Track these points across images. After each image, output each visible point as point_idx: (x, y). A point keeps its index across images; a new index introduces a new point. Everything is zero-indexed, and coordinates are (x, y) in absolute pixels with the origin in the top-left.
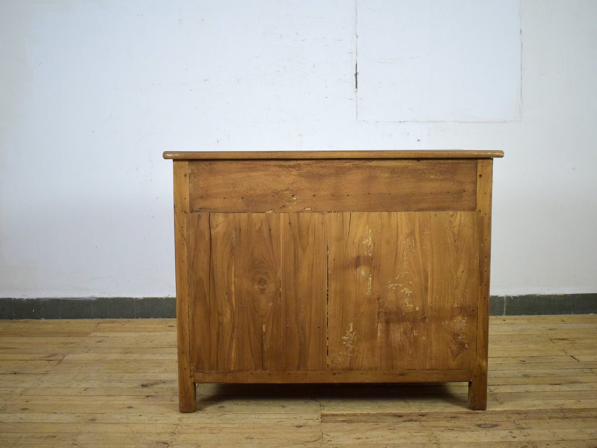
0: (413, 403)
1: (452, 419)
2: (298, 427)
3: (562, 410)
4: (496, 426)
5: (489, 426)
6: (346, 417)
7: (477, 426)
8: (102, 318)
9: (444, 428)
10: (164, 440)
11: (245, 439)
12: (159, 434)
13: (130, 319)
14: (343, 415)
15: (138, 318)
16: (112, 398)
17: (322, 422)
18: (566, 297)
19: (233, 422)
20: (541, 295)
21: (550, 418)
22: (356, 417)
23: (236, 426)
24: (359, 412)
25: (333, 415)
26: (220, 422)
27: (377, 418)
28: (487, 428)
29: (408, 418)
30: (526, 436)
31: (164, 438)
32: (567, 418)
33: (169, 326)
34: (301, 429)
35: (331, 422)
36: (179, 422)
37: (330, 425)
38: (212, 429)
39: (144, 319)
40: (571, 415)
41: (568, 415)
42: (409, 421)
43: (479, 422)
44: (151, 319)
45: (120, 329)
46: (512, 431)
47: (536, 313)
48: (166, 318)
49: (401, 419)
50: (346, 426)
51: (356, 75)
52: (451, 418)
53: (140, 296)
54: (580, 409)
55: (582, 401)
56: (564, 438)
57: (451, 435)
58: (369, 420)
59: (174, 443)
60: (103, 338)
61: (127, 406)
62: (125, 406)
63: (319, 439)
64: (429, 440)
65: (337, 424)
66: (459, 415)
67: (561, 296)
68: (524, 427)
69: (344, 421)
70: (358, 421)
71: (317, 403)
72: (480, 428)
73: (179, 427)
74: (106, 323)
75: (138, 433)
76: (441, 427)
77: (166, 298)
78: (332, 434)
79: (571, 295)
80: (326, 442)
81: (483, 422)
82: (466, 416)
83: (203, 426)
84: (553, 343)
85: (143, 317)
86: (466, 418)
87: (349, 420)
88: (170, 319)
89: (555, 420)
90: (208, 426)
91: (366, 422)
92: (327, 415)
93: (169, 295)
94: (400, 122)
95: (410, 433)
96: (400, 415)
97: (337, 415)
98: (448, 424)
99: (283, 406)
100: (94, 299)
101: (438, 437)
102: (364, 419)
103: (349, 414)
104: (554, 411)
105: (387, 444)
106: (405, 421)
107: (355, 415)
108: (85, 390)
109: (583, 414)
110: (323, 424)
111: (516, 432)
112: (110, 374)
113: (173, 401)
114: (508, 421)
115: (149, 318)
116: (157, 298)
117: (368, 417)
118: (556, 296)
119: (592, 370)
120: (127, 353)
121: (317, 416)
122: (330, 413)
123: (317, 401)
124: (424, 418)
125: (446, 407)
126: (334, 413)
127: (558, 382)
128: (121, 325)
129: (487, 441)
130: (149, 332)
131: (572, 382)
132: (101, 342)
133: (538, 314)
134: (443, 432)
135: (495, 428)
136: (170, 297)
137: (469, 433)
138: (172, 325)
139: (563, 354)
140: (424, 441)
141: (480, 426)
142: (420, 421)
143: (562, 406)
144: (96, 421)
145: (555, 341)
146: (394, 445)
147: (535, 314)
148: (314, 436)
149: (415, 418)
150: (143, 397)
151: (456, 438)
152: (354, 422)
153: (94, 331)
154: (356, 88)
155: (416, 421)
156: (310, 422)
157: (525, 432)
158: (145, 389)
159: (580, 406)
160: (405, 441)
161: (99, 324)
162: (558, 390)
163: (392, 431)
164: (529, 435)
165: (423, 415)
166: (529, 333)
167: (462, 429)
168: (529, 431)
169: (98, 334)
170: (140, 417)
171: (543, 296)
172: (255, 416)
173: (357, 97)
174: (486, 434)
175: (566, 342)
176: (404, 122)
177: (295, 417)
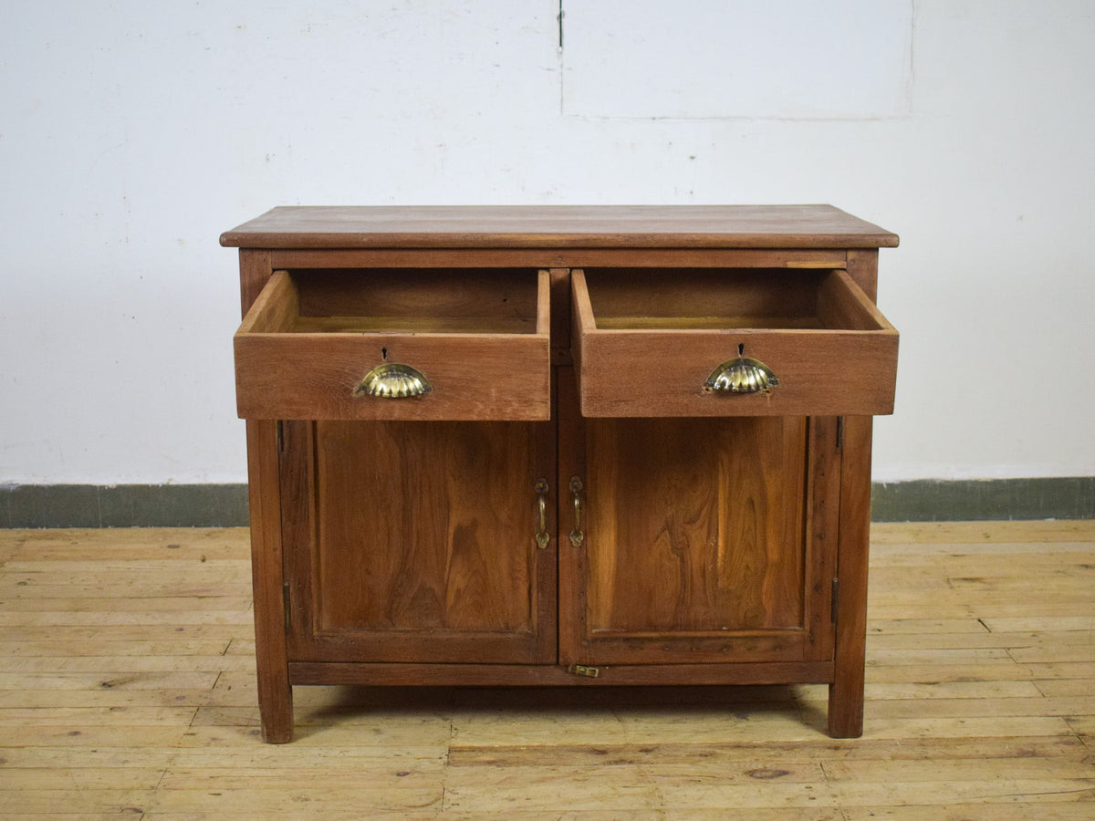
0: (635, 724)
1: (701, 758)
2: (398, 775)
3: (923, 742)
4: (785, 773)
5: (769, 774)
6: (497, 754)
7: (746, 773)
8: (32, 526)
9: (681, 778)
10: (136, 804)
11: (291, 802)
12: (127, 791)
13: (90, 530)
14: (491, 749)
15: (105, 526)
16: (40, 713)
17: (448, 764)
18: (997, 486)
19: (274, 765)
20: (946, 482)
21: (893, 758)
22: (517, 754)
23: (280, 772)
24: (523, 742)
25: (473, 749)
26: (248, 764)
27: (556, 757)
28: (766, 777)
29: (617, 757)
30: (836, 796)
31: (138, 800)
32: (926, 758)
33: (170, 547)
34: (405, 780)
35: (466, 764)
36: (168, 765)
37: (459, 772)
38: (232, 781)
39: (119, 530)
40: (936, 753)
41: (930, 752)
42: (616, 762)
43: (754, 767)
44: (135, 531)
45: (67, 554)
46: (811, 785)
47: (934, 517)
48: (166, 526)
49: (601, 759)
50: (494, 773)
51: (560, 16)
52: (701, 755)
53: (109, 480)
54: (958, 739)
55: (968, 721)
56: (908, 802)
57: (692, 792)
58: (540, 761)
59: (152, 811)
60: (28, 576)
61: (69, 731)
62: (65, 732)
63: (437, 800)
64: (647, 804)
65: (475, 769)
66: (718, 751)
67: (986, 483)
68: (837, 776)
69: (490, 763)
70: (517, 763)
71: (447, 724)
72: (754, 780)
73: (168, 775)
74: (40, 539)
75: (85, 789)
76: (677, 775)
77: (163, 486)
78: (463, 791)
79: (1008, 481)
80: (448, 807)
81: (760, 766)
82: (732, 753)
83: (214, 773)
84: (952, 588)
85: (117, 526)
86: (730, 757)
87: (502, 759)
88: (174, 529)
89: (902, 762)
90: (225, 772)
91: (534, 764)
92: (461, 750)
93: (170, 480)
94: (654, 119)
95: (613, 788)
96: (601, 749)
97: (481, 750)
98: (692, 770)
99: (377, 731)
100: (12, 488)
101: (664, 796)
102: (529, 757)
103: (506, 747)
104: (906, 743)
105: (565, 813)
106: (610, 763)
107: (515, 749)
109: (962, 750)
110: (452, 768)
111: (819, 787)
112: (39, 659)
113: (161, 719)
114: (810, 763)
115: (130, 526)
116: (146, 487)
117: (540, 754)
118: (976, 483)
119: (1011, 652)
120: (77, 611)
121: (443, 750)
122: (467, 744)
123: (445, 720)
124: (648, 757)
125: (697, 732)
126: (476, 744)
127: (935, 680)
128: (68, 543)
129: (758, 806)
130: (128, 560)
131: (962, 680)
132: (25, 584)
133: (937, 520)
134: (678, 786)
135: (780, 779)
136: (172, 483)
137: (727, 790)
138: (176, 543)
139: (963, 613)
140: (636, 806)
141: (751, 773)
142: (640, 762)
143: (926, 733)
144: (6, 765)
145: (955, 584)
146: (575, 814)
147: (932, 520)
148: (428, 794)
149: (629, 756)
150: (102, 710)
151: (700, 798)
152: (511, 764)
153: (12, 558)
154: (561, 45)
155: (631, 762)
156: (425, 765)
157: (837, 787)
158: (108, 693)
159: (961, 733)
160: (601, 804)
161: (24, 541)
162: (928, 696)
163: (579, 784)
164: (842, 794)
165: (646, 750)
166: (906, 564)
167: (715, 780)
168: (844, 786)
169: (22, 566)
170: (94, 755)
171: (949, 482)
172: (320, 752)
173: (562, 66)
174: (759, 791)
175: (978, 585)
176: (661, 118)
177: (398, 753)
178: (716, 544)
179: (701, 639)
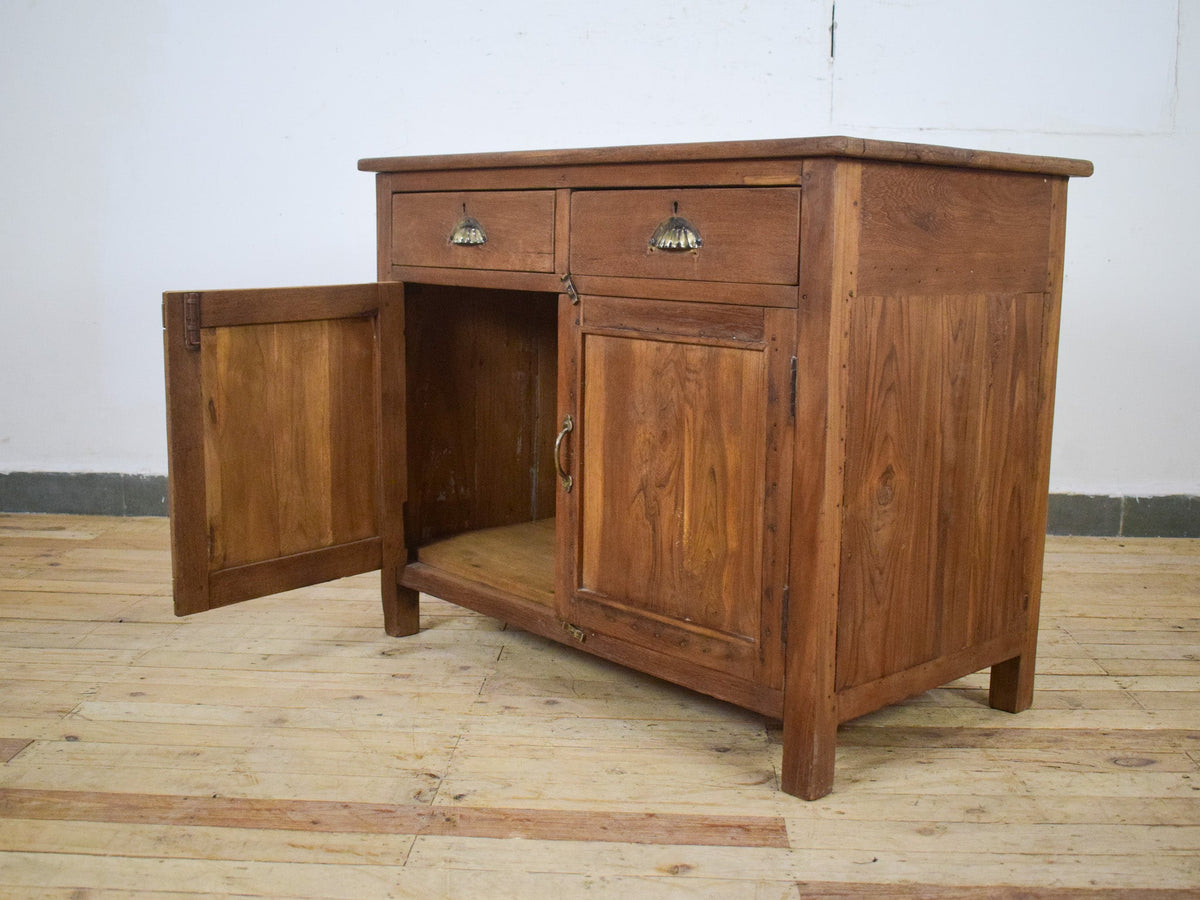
1: (1050, 744)
2: (718, 750)
4: (1150, 762)
5: (1135, 762)
7: (1108, 761)
9: (1037, 764)
10: (432, 769)
11: (606, 774)
12: (421, 756)
16: (319, 677)
17: (770, 741)
19: (577, 736)
20: (1197, 497)
26: (549, 733)
27: (889, 739)
28: (1131, 766)
29: (955, 740)
31: (431, 765)
34: (726, 756)
36: (462, 732)
38: (534, 750)
42: (959, 746)
43: (1113, 754)
46: (1188, 775)
47: (1185, 533)
49: (940, 742)
51: (833, 28)
52: (1048, 741)
57: (1057, 778)
58: (873, 742)
59: (451, 777)
61: (350, 695)
62: (346, 695)
63: (768, 778)
64: (1011, 789)
66: (1065, 737)
72: (1117, 767)
73: (462, 742)
75: (374, 751)
76: (1030, 761)
81: (1120, 754)
82: (1080, 739)
83: (514, 741)
86: (1081, 744)
90: (526, 741)
91: (866, 745)
94: (921, 129)
95: (965, 772)
98: (1045, 756)
99: (683, 707)
101: (1027, 782)
102: (859, 737)
105: (920, 796)
106: (950, 747)
108: (265, 659)
110: (773, 746)
111: (1197, 779)
112: (315, 629)
113: (448, 687)
114: (1174, 753)
117: (868, 736)
120: (349, 587)
121: (760, 728)
124: (990, 741)
129: (1138, 795)
133: (1189, 536)
134: (1037, 772)
135: (1148, 768)
137: (1094, 777)
140: (999, 791)
141: (1115, 761)
142: (984, 747)
144: (287, 725)
146: (933, 798)
147: (1183, 536)
148: (757, 772)
149: (970, 739)
150: (383, 676)
151: (1069, 786)
154: (832, 55)
155: (974, 746)
156: (745, 742)
158: (387, 661)
160: (957, 788)
163: (925, 766)
165: (986, 734)
166: (1178, 572)
167: (1077, 767)
170: (380, 720)
173: (832, 76)
174: (1132, 779)
176: (928, 129)
177: (710, 728)
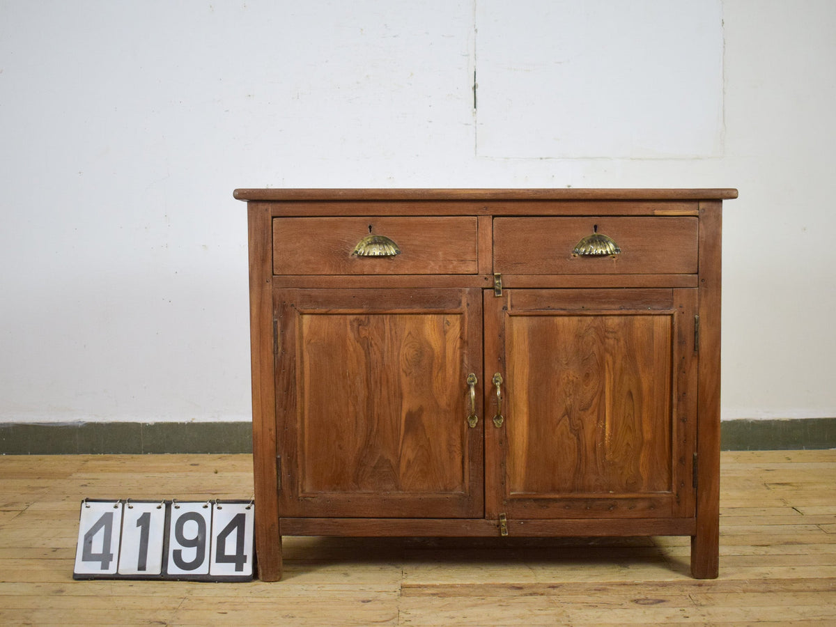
0: (542, 571)
1: (596, 592)
2: (363, 602)
3: (765, 581)
4: (662, 601)
5: (651, 601)
6: (438, 589)
7: (632, 601)
8: (93, 452)
9: (583, 604)
10: (161, 618)
11: (282, 618)
12: (155, 610)
13: (134, 455)
14: (433, 586)
15: (146, 453)
17: (401, 595)
18: (794, 424)
19: (268, 595)
20: (756, 421)
21: (745, 591)
22: (455, 589)
23: (272, 600)
24: (458, 582)
25: (420, 586)
26: (248, 594)
27: (484, 591)
28: (648, 604)
29: (530, 591)
30: (704, 616)
31: (163, 616)
32: (770, 591)
33: (192, 465)
34: (368, 605)
35: (415, 595)
36: (187, 595)
37: (411, 601)
38: (236, 605)
39: (156, 455)
40: (777, 588)
41: (773, 588)
42: (531, 595)
43: (637, 597)
44: (167, 455)
45: (116, 469)
46: (685, 609)
47: (748, 447)
48: (189, 453)
49: (520, 592)
50: (437, 601)
51: (475, 87)
52: (595, 590)
53: (150, 419)
54: (792, 580)
55: (798, 569)
56: (761, 619)
57: (591, 614)
58: (472, 594)
59: (174, 623)
60: (91, 481)
63: (393, 618)
64: (558, 621)
65: (422, 598)
66: (608, 587)
67: (786, 422)
68: (704, 603)
69: (434, 595)
70: (455, 595)
71: (399, 570)
72: (637, 605)
73: (186, 601)
74: (98, 460)
75: (123, 609)
76: (578, 603)
77: (189, 423)
78: (413, 612)
79: (801, 420)
80: (402, 622)
81: (643, 597)
82: (619, 588)
83: (222, 600)
84: (768, 489)
85: (154, 452)
86: (618, 591)
87: (442, 593)
88: (195, 455)
89: (752, 594)
90: (231, 600)
91: (467, 595)
92: (410, 587)
93: (193, 419)
94: (541, 159)
95: (530, 611)
96: (518, 586)
97: (426, 586)
98: (590, 599)
99: (346, 574)
100: (80, 424)
101: (571, 616)
102: (464, 591)
103: (445, 585)
104: (752, 582)
106: (526, 595)
107: (452, 586)
108: (54, 551)
109: (796, 586)
110: (403, 598)
111: (690, 610)
114: (681, 595)
115: (164, 453)
116: (176, 424)
117: (471, 590)
118: (778, 422)
119: (821, 526)
121: (397, 587)
122: (415, 583)
123: (398, 568)
124: (556, 591)
125: (591, 576)
126: (421, 583)
127: (768, 543)
128: (119, 463)
129: (644, 622)
130: (161, 472)
131: (787, 543)
132: (86, 485)
133: (751, 449)
134: (580, 609)
135: (659, 605)
136: (194, 421)
137: (619, 612)
138: (196, 463)
139: (781, 504)
140: (549, 622)
141: (636, 601)
142: (549, 594)
143: (767, 576)
144: (64, 594)
145: (771, 487)
147: (746, 449)
148: (387, 614)
149: (541, 591)
151: (599, 617)
152: (450, 596)
153: (78, 471)
154: (475, 107)
155: (542, 594)
156: (383, 596)
157: (704, 611)
159: (794, 576)
160: (521, 621)
161: (87, 461)
162: (763, 553)
163: (503, 608)
164: (710, 614)
165: (553, 587)
166: (732, 475)
167: (609, 606)
168: (711, 609)
169: (84, 475)
170: (131, 589)
171: (758, 421)
172: (303, 587)
173: (476, 122)
174: (644, 612)
175: (788, 487)
176: (546, 158)
177: (362, 588)
178: (604, 426)
179: (593, 500)
